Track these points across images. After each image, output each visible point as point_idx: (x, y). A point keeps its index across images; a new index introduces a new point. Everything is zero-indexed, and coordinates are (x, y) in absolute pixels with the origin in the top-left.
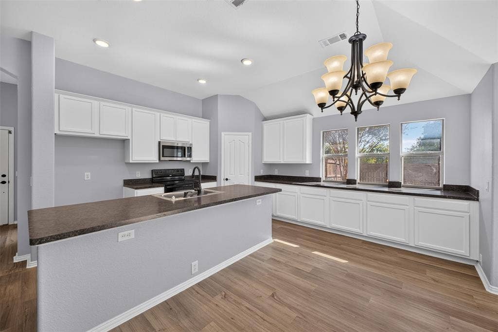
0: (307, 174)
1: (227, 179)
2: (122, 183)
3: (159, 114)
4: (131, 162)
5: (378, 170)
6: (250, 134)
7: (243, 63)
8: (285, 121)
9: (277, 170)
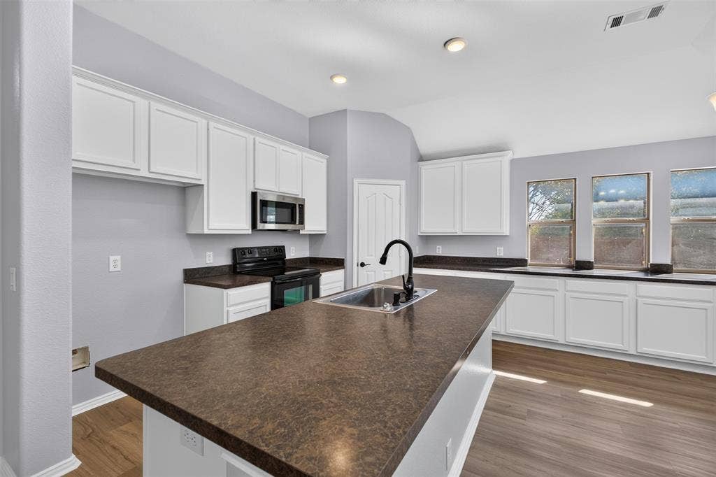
0: (501, 253)
1: (362, 265)
2: (181, 276)
3: (252, 137)
4: (206, 232)
5: (629, 246)
6: (403, 183)
7: (447, 49)
8: (464, 163)
9: (441, 247)
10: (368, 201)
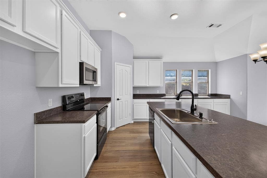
1: (118, 99)
3: (79, 30)
4: (60, 85)
6: (131, 66)
8: (150, 61)
9: (138, 91)
10: (120, 72)
